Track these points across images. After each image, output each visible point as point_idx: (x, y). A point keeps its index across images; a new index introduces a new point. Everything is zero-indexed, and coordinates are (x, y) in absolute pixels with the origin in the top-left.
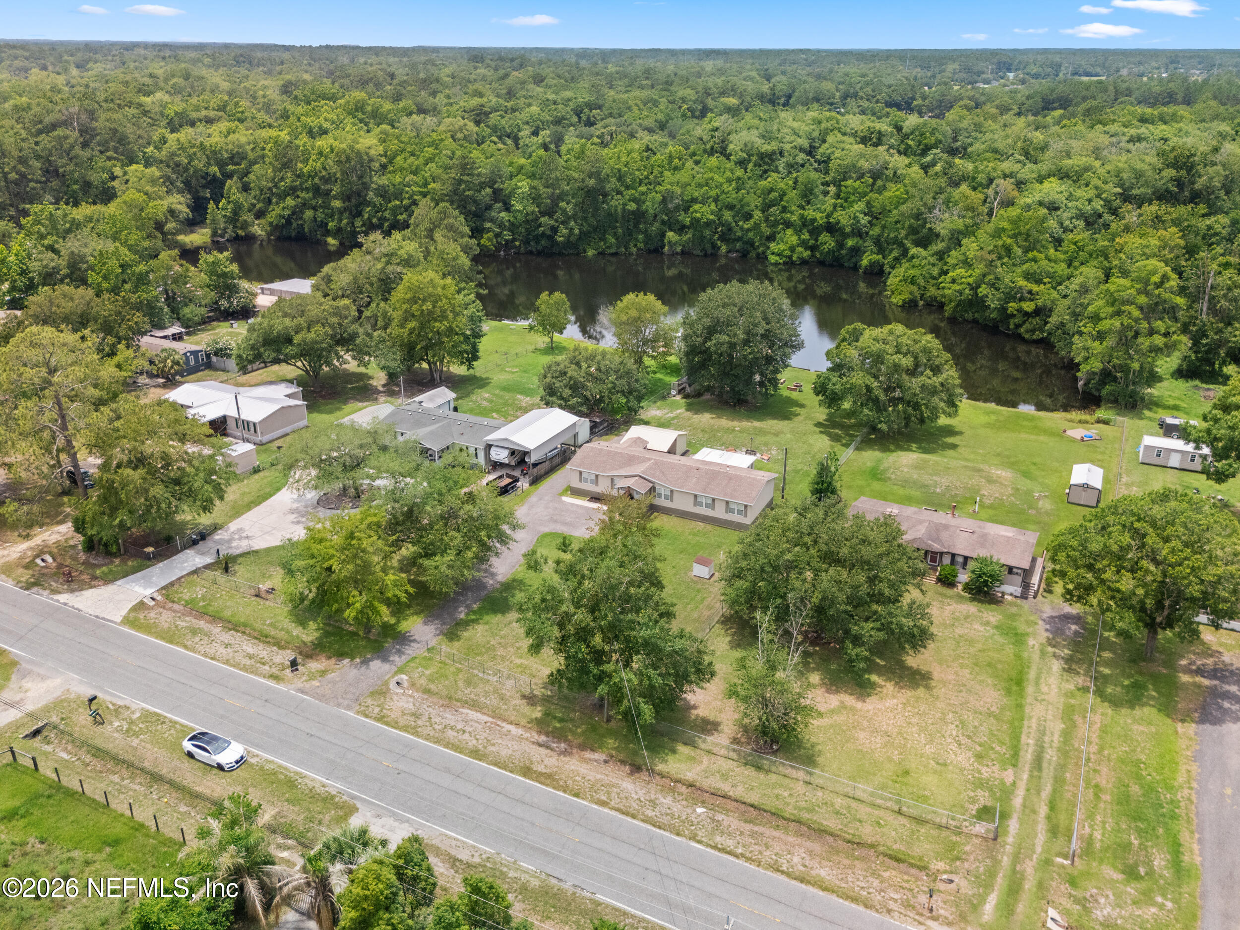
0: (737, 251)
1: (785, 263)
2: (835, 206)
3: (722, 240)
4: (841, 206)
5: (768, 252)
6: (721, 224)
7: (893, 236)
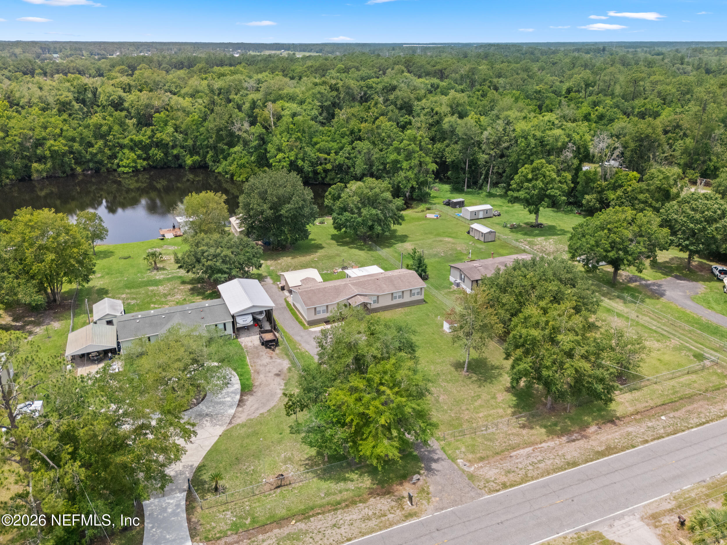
0: (92, 169)
1: (133, 171)
2: (152, 131)
3: (76, 163)
4: (157, 130)
5: (115, 167)
6: (71, 152)
7: (206, 142)
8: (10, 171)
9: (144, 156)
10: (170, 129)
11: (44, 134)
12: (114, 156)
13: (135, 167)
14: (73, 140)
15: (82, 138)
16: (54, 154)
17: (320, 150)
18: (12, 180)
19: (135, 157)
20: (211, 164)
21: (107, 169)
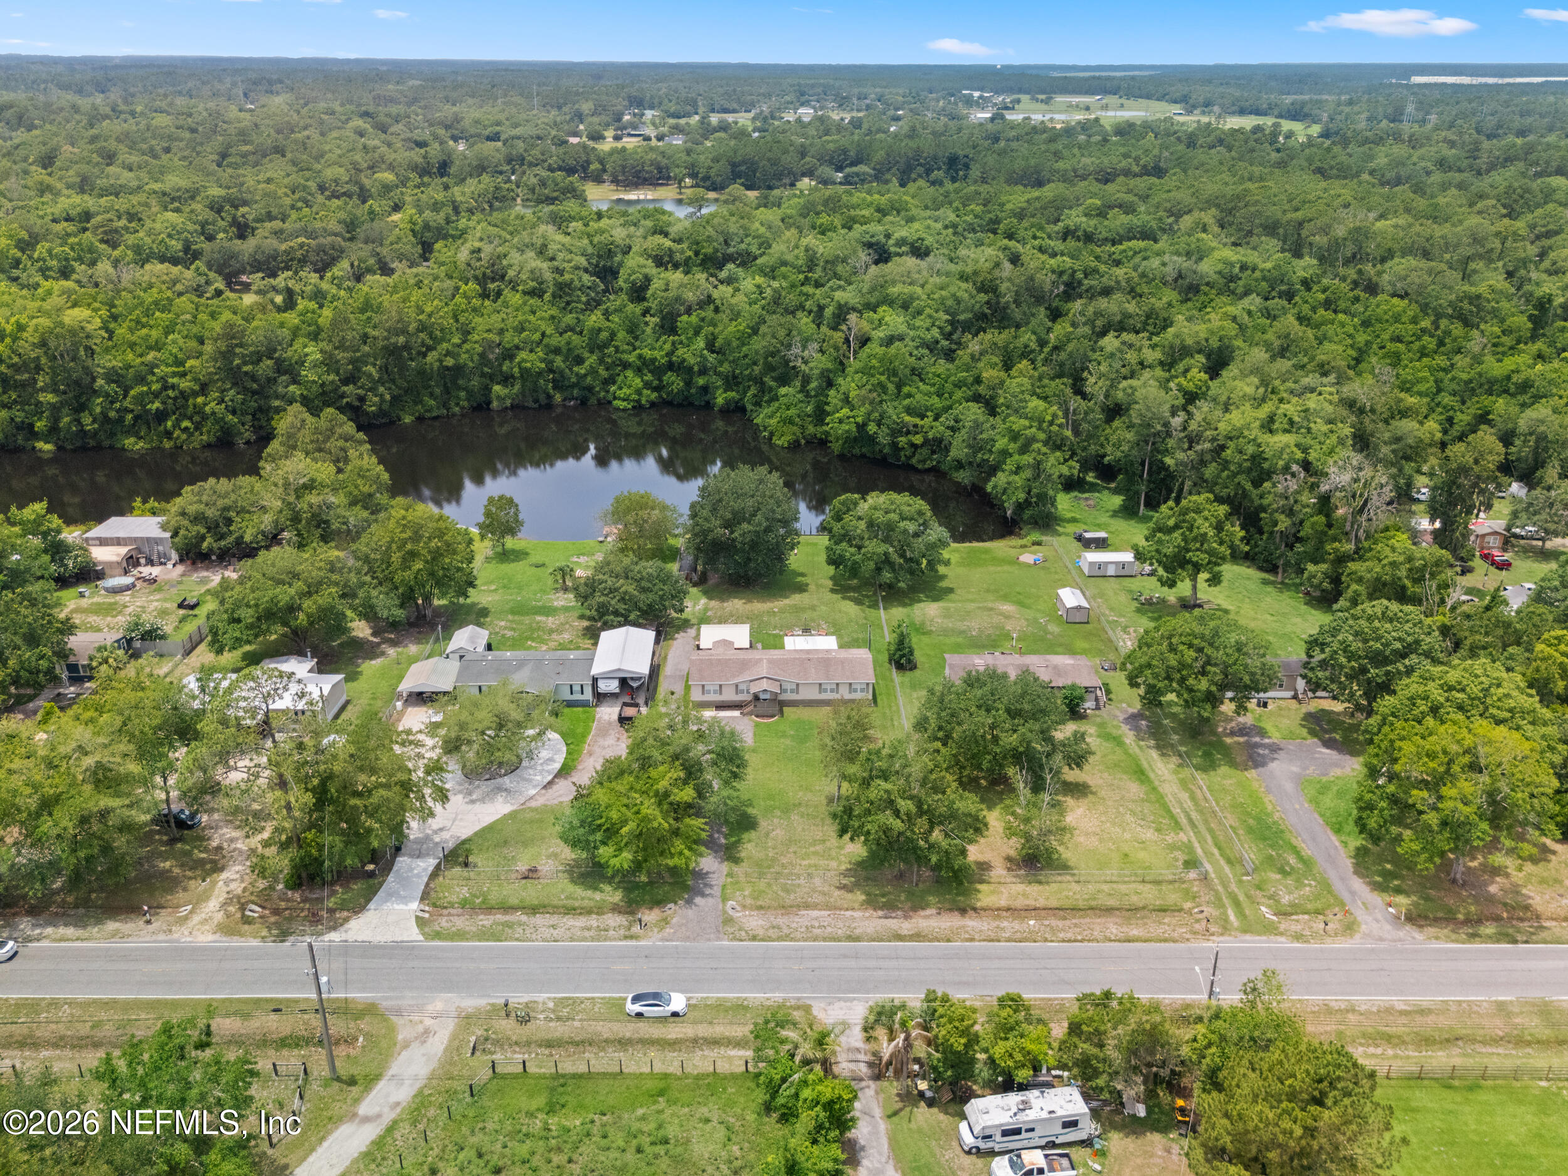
0: (574, 399)
1: (634, 407)
2: (673, 343)
3: (554, 388)
4: (681, 343)
5: (610, 397)
6: (551, 371)
7: (747, 372)
8: (463, 394)
9: (656, 383)
10: (700, 343)
11: (516, 341)
12: (611, 380)
13: (639, 401)
14: (557, 351)
15: (569, 350)
16: (525, 373)
17: (909, 411)
18: (463, 408)
19: (641, 385)
20: (749, 407)
21: (599, 400)
